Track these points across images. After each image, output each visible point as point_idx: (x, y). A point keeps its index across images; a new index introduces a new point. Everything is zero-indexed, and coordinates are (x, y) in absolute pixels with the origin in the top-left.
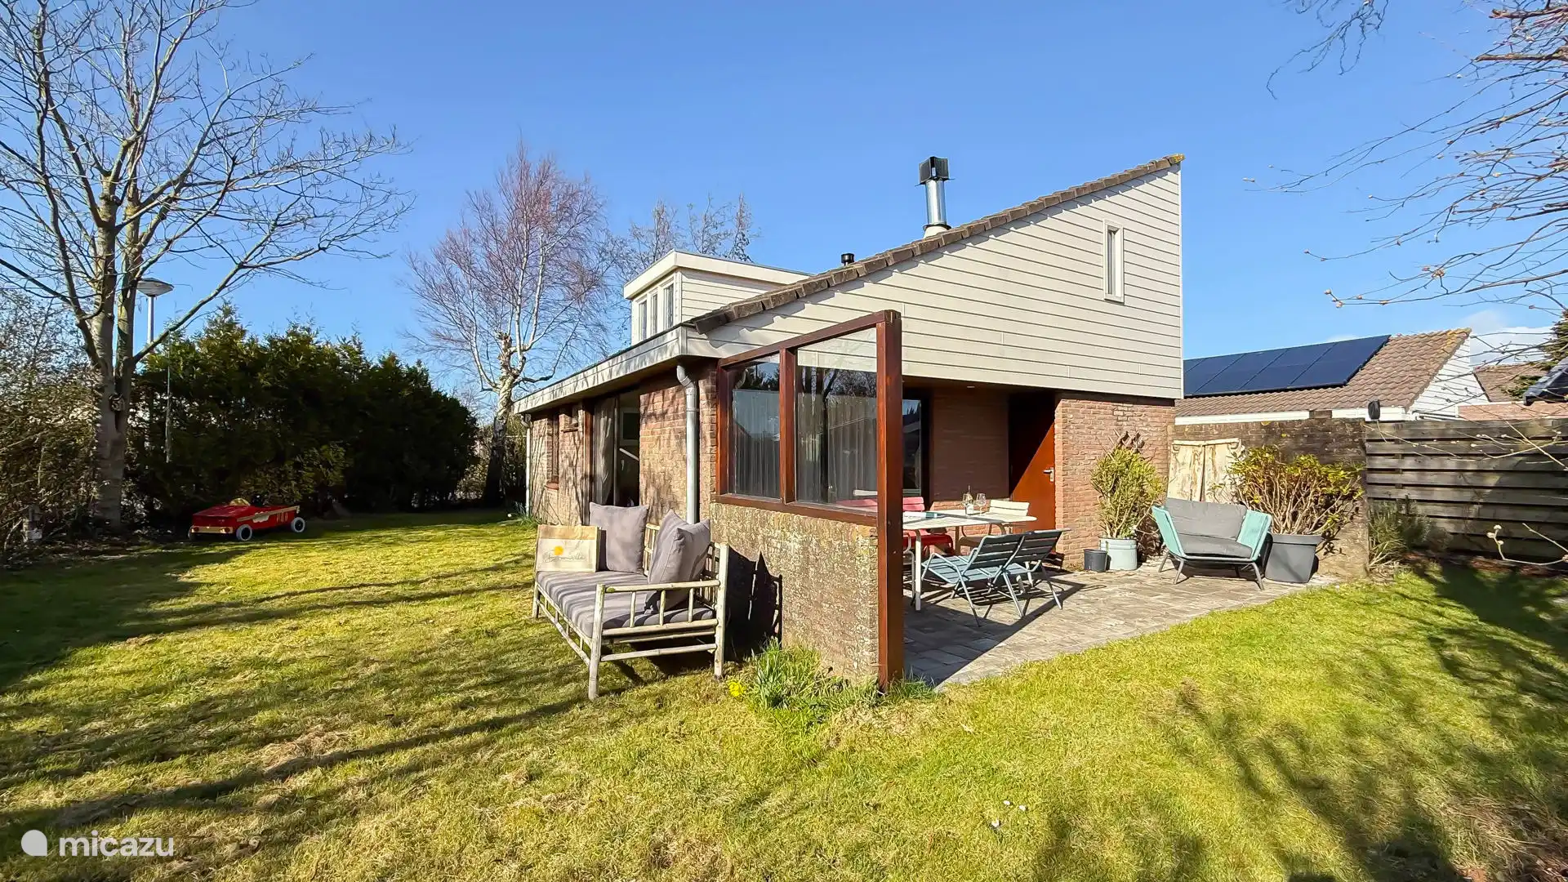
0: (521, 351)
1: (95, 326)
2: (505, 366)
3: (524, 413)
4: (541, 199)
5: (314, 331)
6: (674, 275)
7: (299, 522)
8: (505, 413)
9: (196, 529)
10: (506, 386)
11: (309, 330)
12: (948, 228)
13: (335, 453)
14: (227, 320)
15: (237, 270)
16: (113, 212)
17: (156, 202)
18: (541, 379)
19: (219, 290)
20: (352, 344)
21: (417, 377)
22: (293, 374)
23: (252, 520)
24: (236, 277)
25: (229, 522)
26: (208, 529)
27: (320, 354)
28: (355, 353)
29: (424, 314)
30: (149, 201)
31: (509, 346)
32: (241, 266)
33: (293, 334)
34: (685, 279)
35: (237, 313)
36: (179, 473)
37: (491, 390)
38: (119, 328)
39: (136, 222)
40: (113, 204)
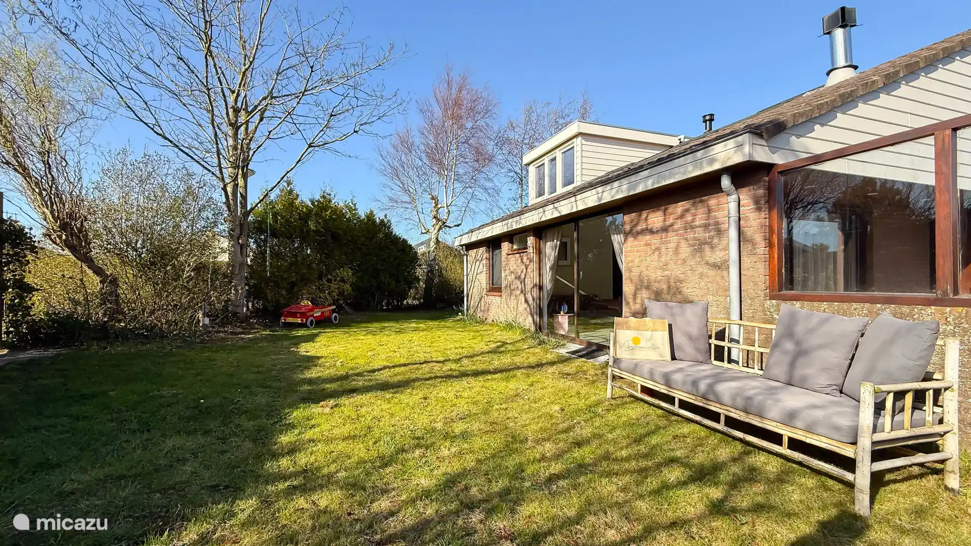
0: (447, 206)
1: (229, 189)
2: (435, 217)
3: (462, 246)
4: (457, 104)
5: (332, 196)
6: (575, 140)
7: (336, 317)
8: (436, 248)
9: (285, 320)
10: (435, 231)
11: (330, 195)
12: (855, 67)
13: (347, 273)
14: (289, 189)
15: (308, 149)
16: (236, 116)
17: (257, 110)
18: (455, 226)
19: (297, 163)
20: (350, 204)
21: (384, 225)
22: (325, 221)
23: (313, 315)
24: (306, 154)
25: (303, 315)
26: (290, 320)
27: (335, 210)
28: (353, 209)
29: (385, 186)
30: (253, 111)
31: (437, 205)
32: (310, 146)
33: (324, 197)
34: (584, 142)
35: (294, 185)
36: (272, 284)
37: (426, 233)
38: (240, 192)
39: (247, 122)
40: (237, 111)
